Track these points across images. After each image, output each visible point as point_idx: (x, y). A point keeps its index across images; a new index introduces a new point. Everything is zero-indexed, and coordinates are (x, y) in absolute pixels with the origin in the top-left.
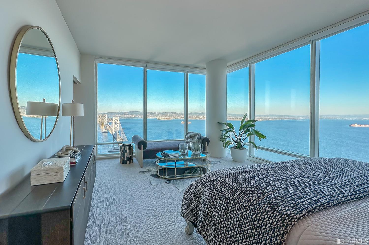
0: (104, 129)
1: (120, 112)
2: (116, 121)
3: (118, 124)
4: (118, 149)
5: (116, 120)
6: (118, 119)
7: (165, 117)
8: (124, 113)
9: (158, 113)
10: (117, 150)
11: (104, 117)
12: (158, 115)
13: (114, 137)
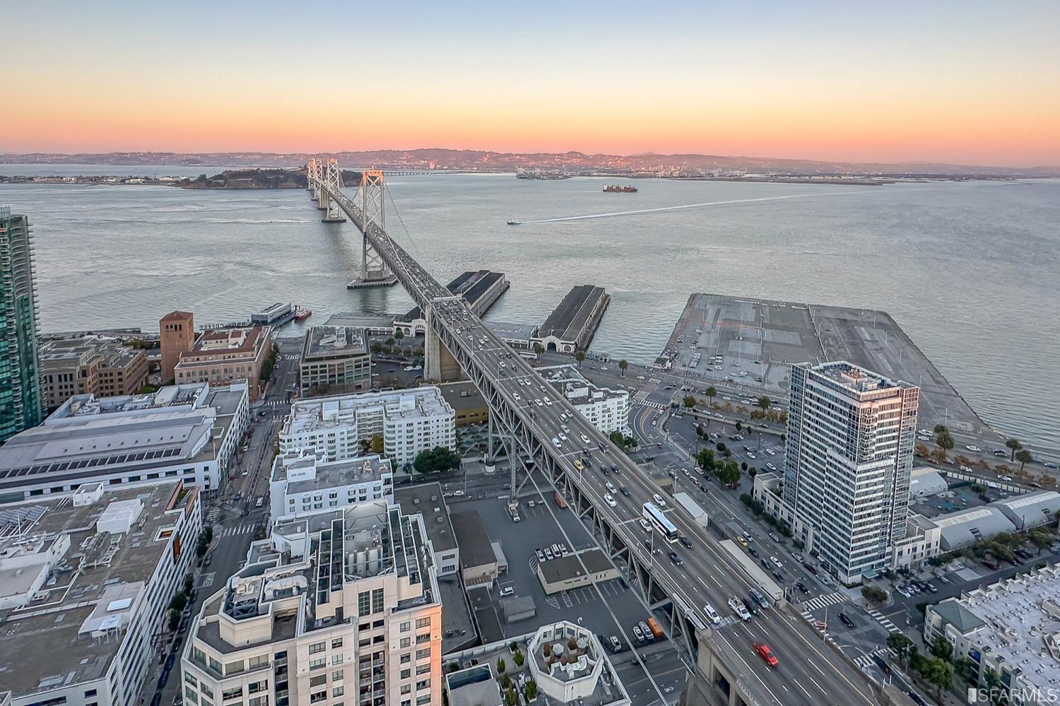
0: (330, 210)
4: (380, 278)
10: (377, 283)
13: (365, 237)
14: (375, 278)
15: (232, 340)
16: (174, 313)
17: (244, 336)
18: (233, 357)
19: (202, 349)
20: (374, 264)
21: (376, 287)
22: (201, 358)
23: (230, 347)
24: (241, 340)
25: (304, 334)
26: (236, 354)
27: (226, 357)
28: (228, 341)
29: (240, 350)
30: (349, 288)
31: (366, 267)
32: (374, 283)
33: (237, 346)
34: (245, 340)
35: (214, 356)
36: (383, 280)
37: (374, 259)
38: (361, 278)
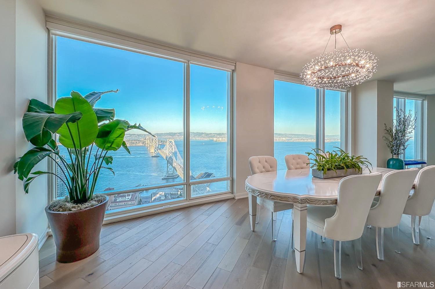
0: (154, 153)
1: (170, 133)
2: (171, 144)
3: (173, 147)
5: (171, 142)
6: (173, 141)
7: (223, 138)
8: (175, 134)
9: (214, 134)
11: (154, 139)
12: (215, 136)
13: (168, 161)
14: (171, 176)
15: (127, 197)
16: (108, 188)
17: (131, 196)
18: (128, 203)
19: (117, 201)
20: (171, 171)
21: (171, 178)
22: (117, 204)
23: (127, 200)
24: (130, 197)
25: (150, 195)
26: (129, 202)
27: (125, 203)
28: (125, 198)
29: (130, 200)
30: (162, 179)
31: (168, 172)
32: (170, 177)
33: (129, 199)
34: (131, 197)
35: (121, 203)
36: (174, 176)
37: (170, 169)
38: (166, 175)
